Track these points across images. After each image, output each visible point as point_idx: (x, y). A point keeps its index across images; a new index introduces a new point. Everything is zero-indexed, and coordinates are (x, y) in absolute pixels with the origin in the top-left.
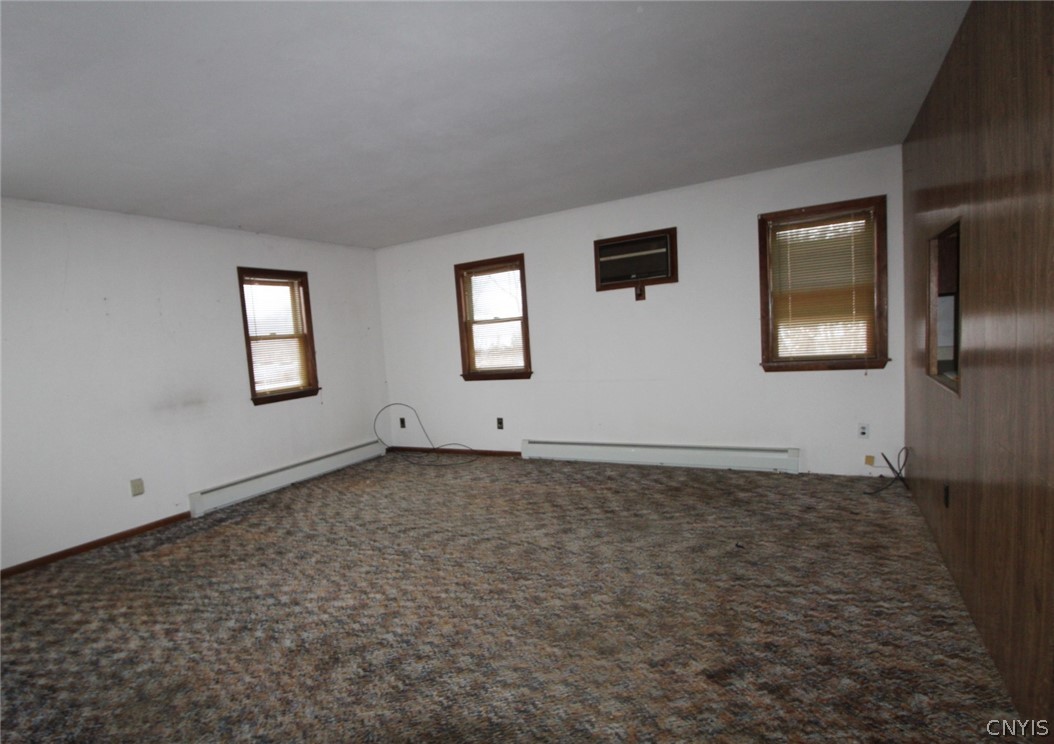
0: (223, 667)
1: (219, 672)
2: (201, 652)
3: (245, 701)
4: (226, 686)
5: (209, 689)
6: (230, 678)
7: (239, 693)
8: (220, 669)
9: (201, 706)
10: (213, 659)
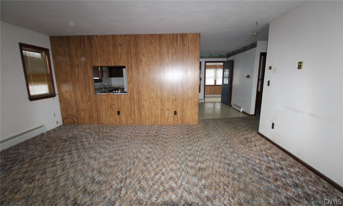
0: (225, 187)
1: (228, 186)
2: (229, 200)
3: (226, 174)
4: (228, 181)
5: (233, 183)
6: (226, 182)
7: (227, 177)
8: (227, 188)
9: (237, 180)
10: (226, 194)
